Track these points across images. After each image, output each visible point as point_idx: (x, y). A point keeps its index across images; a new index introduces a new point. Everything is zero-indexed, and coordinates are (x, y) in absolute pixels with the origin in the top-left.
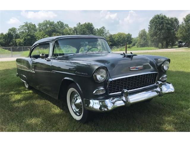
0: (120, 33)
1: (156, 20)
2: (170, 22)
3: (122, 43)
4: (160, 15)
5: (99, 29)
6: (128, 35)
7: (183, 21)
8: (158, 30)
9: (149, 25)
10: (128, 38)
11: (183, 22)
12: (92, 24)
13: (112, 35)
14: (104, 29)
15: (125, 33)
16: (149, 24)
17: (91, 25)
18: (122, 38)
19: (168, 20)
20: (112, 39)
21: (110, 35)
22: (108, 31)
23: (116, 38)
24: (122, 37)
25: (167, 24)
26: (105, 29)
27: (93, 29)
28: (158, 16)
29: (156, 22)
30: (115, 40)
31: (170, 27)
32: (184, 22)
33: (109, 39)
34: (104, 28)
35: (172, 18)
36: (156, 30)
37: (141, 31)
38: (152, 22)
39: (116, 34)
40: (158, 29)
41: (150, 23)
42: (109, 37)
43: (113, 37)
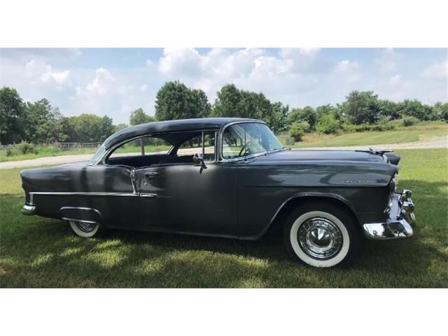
0: (87, 115)
1: (169, 92)
2: (193, 98)
3: (92, 137)
4: (176, 82)
5: (33, 103)
6: (104, 118)
7: (217, 97)
8: (175, 113)
9: (156, 102)
10: (105, 126)
11: (217, 100)
12: (15, 90)
13: (67, 118)
14: (47, 104)
15: (97, 115)
16: (157, 100)
17: (14, 94)
18: (91, 127)
19: (189, 93)
20: (69, 127)
21: (64, 118)
22: (58, 109)
23: (78, 124)
24: (92, 123)
25: (188, 100)
26: (49, 104)
27: (18, 104)
28: (173, 85)
29: (170, 95)
30: (75, 129)
31: (193, 107)
32: (219, 100)
33: (62, 126)
34: (46, 102)
35: (195, 91)
36: (171, 112)
37: (135, 112)
38: (162, 95)
39: (77, 116)
40: (174, 111)
41: (157, 98)
42: (61, 123)
43: (71, 123)
